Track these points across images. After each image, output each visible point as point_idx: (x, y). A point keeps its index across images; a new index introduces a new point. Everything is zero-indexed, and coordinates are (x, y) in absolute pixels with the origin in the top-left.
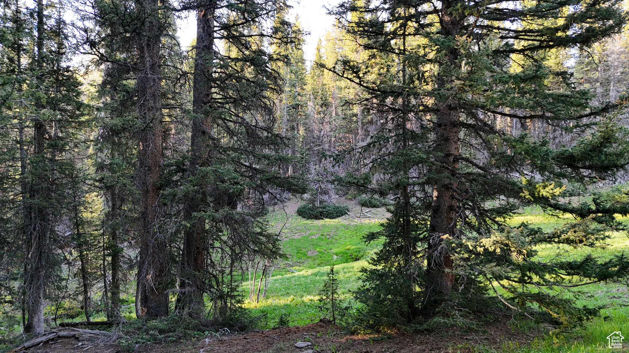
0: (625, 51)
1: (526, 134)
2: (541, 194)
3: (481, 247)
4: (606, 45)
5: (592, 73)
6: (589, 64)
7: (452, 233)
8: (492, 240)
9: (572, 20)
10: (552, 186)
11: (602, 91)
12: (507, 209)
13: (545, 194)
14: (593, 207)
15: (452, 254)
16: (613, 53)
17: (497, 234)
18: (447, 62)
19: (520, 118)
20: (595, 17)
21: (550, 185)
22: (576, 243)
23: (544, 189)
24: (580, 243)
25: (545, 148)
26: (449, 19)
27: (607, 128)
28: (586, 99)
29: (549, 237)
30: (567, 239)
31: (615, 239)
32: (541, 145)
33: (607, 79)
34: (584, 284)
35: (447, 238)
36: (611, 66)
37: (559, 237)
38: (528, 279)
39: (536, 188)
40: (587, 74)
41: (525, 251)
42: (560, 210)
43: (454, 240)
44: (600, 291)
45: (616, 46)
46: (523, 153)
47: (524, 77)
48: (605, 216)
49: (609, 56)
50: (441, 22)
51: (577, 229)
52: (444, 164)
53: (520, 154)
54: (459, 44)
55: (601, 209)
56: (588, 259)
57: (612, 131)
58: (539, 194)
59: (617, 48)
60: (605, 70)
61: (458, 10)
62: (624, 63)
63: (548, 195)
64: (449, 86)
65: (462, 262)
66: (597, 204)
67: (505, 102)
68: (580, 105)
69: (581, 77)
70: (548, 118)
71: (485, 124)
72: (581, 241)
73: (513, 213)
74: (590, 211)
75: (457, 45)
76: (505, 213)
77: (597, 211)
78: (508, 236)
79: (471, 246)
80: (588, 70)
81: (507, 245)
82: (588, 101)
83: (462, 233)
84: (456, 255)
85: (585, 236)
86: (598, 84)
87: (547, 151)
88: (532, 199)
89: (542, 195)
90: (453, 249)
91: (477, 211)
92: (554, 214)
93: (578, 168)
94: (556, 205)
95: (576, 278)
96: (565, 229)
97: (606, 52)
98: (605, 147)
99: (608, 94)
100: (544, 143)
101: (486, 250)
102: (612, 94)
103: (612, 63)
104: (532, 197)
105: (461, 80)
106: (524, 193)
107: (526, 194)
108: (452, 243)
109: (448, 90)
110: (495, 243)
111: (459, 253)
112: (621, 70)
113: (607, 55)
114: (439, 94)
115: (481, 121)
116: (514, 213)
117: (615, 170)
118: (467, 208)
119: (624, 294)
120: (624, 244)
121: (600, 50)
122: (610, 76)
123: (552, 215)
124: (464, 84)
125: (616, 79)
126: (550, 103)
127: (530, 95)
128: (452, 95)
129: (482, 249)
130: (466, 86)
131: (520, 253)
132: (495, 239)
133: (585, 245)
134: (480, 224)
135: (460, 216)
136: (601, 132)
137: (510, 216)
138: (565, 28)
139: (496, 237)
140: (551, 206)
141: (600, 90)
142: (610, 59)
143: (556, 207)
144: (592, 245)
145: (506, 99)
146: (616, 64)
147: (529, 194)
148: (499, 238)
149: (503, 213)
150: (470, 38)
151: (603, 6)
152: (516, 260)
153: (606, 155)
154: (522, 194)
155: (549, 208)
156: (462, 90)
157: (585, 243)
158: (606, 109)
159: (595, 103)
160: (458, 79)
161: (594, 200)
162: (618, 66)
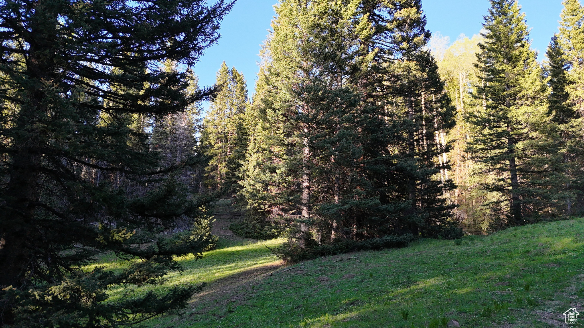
0: (188, 129)
1: (105, 183)
2: (114, 238)
3: (49, 295)
4: (176, 121)
5: (165, 141)
6: (162, 133)
7: (17, 284)
8: (62, 286)
9: (150, 93)
10: (124, 231)
11: (171, 156)
12: (82, 256)
13: (117, 238)
14: (157, 250)
15: (15, 307)
16: (180, 128)
17: (68, 280)
18: (29, 102)
19: (102, 169)
20: (167, 95)
21: (123, 230)
22: (141, 282)
23: (118, 234)
24: (143, 281)
25: (121, 197)
26: (37, 62)
27: (170, 183)
28: (157, 159)
29: (118, 279)
30: (133, 279)
31: (173, 278)
32: (118, 194)
33: (175, 148)
34: (145, 319)
35: (10, 290)
36: (178, 138)
37: (126, 278)
38: (96, 323)
39: (110, 233)
40: (160, 141)
41: (94, 294)
42: (131, 254)
43: (19, 291)
44: (158, 325)
45: (182, 124)
46: (101, 200)
47: (107, 131)
48: (165, 257)
49: (177, 130)
50: (28, 63)
51: (141, 269)
52: (17, 210)
53: (98, 201)
54: (44, 87)
55: (162, 251)
56: (150, 295)
57: (173, 185)
58: (112, 238)
59: (183, 125)
60: (174, 140)
61: (46, 55)
62: (187, 137)
63: (120, 239)
64: (29, 127)
65: (26, 315)
66: (160, 247)
67: (87, 151)
68: (151, 163)
69: (156, 143)
70: (126, 172)
71: (68, 171)
72: (144, 280)
73: (88, 260)
74: (154, 253)
75: (43, 88)
76: (80, 260)
77: (160, 253)
78: (79, 281)
79: (38, 295)
80: (162, 138)
81: (78, 291)
82: (158, 161)
83: (29, 283)
84: (20, 307)
85: (148, 275)
86: (168, 151)
87: (122, 200)
88: (106, 244)
89: (116, 239)
90: (17, 301)
91: (49, 259)
92: (125, 258)
93: (147, 216)
94: (127, 249)
95: (139, 315)
96: (132, 270)
97: (175, 126)
98: (168, 199)
99: (175, 160)
100: (120, 192)
101: (55, 298)
102: (178, 160)
103: (179, 135)
104: (106, 242)
105: (43, 123)
106: (98, 238)
107: (101, 239)
108: (16, 295)
109: (29, 131)
110: (64, 290)
111: (23, 305)
112: (185, 142)
113: (176, 129)
114: (17, 133)
115: (63, 167)
116: (90, 260)
117: (175, 218)
118: (40, 257)
119: (176, 324)
120: (179, 282)
121: (171, 124)
122: (177, 146)
123: (124, 258)
124: (46, 128)
125: (181, 149)
126: (129, 159)
127: (112, 148)
128: (32, 136)
129: (50, 298)
130: (49, 130)
131: (89, 297)
132: (65, 285)
133: (147, 282)
134: (52, 271)
135: (30, 265)
136: (165, 186)
137: (85, 262)
138: (144, 98)
139: (67, 283)
140: (123, 250)
141: (169, 156)
142: (177, 132)
143: (128, 251)
144: (153, 282)
145: (89, 149)
146: (182, 137)
147: (104, 239)
148: (69, 284)
149: (78, 260)
150: (56, 84)
151: (173, 88)
152: (85, 305)
153: (169, 205)
154: (97, 239)
155: (121, 253)
156: (44, 132)
157: (148, 280)
158: (172, 169)
159: (164, 164)
160: (40, 121)
161: (158, 244)
162: (183, 139)
